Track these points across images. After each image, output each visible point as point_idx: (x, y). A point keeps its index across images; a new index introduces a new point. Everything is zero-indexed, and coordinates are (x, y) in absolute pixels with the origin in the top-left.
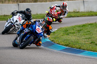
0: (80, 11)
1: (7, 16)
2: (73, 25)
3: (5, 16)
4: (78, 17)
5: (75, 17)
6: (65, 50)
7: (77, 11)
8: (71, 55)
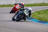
0: (45, 3)
1: (10, 5)
2: (42, 9)
3: (9, 5)
4: (44, 6)
5: (43, 6)
6: (38, 22)
7: (44, 3)
8: (41, 24)
